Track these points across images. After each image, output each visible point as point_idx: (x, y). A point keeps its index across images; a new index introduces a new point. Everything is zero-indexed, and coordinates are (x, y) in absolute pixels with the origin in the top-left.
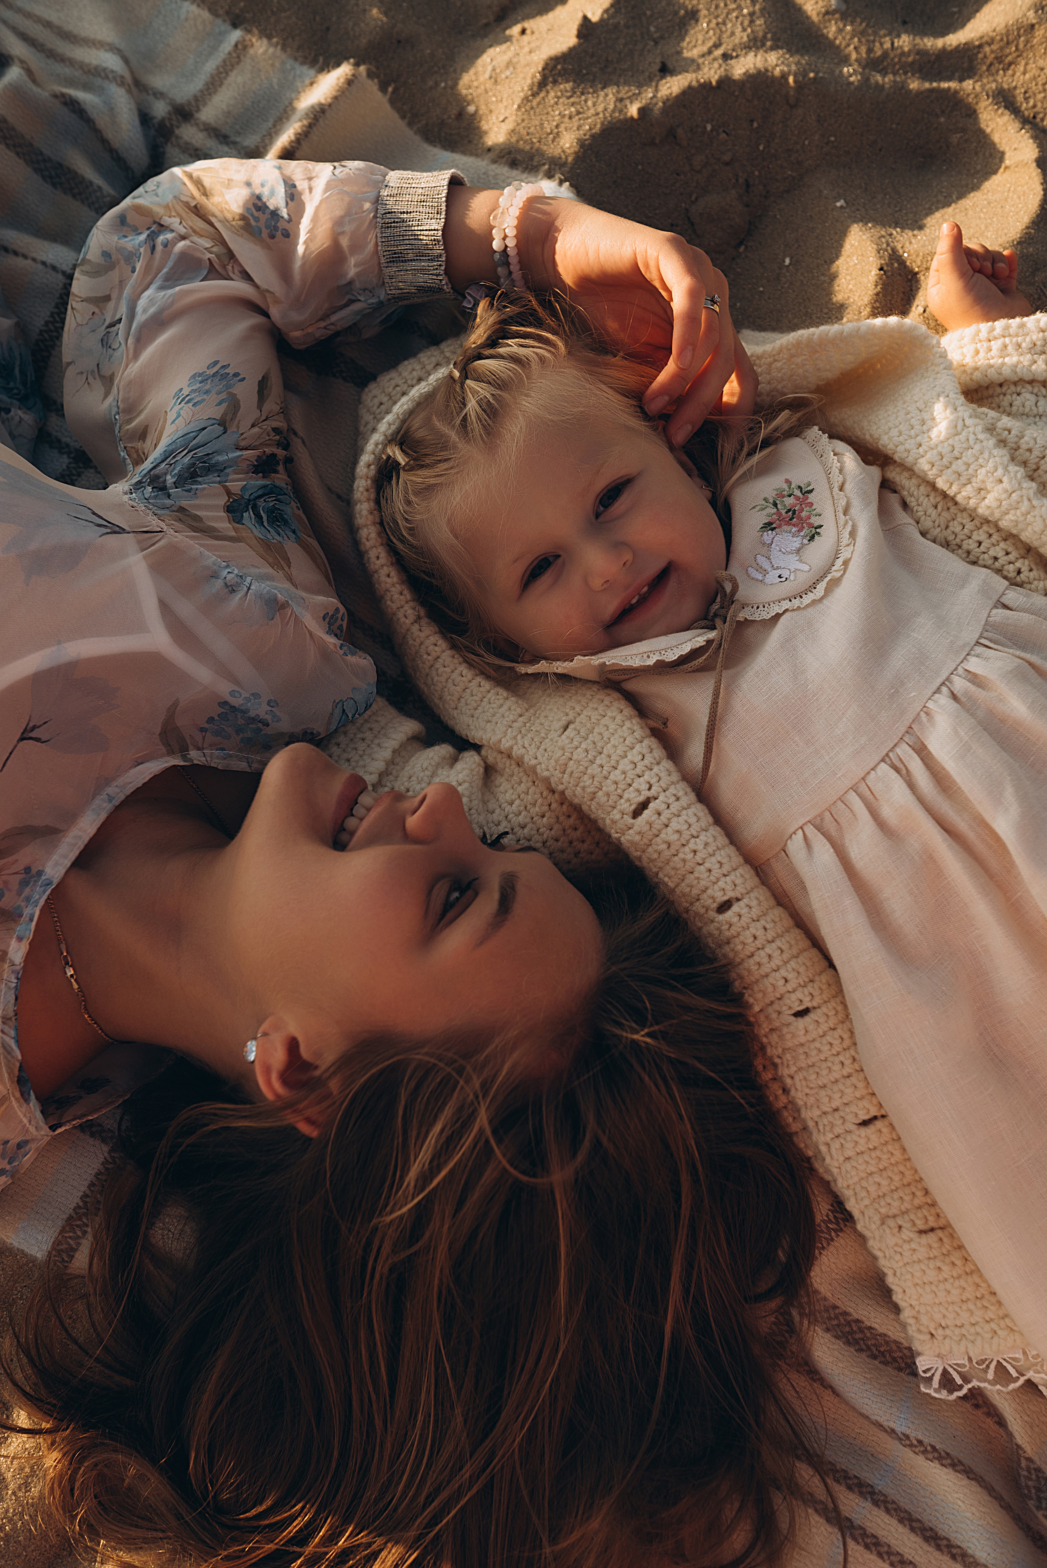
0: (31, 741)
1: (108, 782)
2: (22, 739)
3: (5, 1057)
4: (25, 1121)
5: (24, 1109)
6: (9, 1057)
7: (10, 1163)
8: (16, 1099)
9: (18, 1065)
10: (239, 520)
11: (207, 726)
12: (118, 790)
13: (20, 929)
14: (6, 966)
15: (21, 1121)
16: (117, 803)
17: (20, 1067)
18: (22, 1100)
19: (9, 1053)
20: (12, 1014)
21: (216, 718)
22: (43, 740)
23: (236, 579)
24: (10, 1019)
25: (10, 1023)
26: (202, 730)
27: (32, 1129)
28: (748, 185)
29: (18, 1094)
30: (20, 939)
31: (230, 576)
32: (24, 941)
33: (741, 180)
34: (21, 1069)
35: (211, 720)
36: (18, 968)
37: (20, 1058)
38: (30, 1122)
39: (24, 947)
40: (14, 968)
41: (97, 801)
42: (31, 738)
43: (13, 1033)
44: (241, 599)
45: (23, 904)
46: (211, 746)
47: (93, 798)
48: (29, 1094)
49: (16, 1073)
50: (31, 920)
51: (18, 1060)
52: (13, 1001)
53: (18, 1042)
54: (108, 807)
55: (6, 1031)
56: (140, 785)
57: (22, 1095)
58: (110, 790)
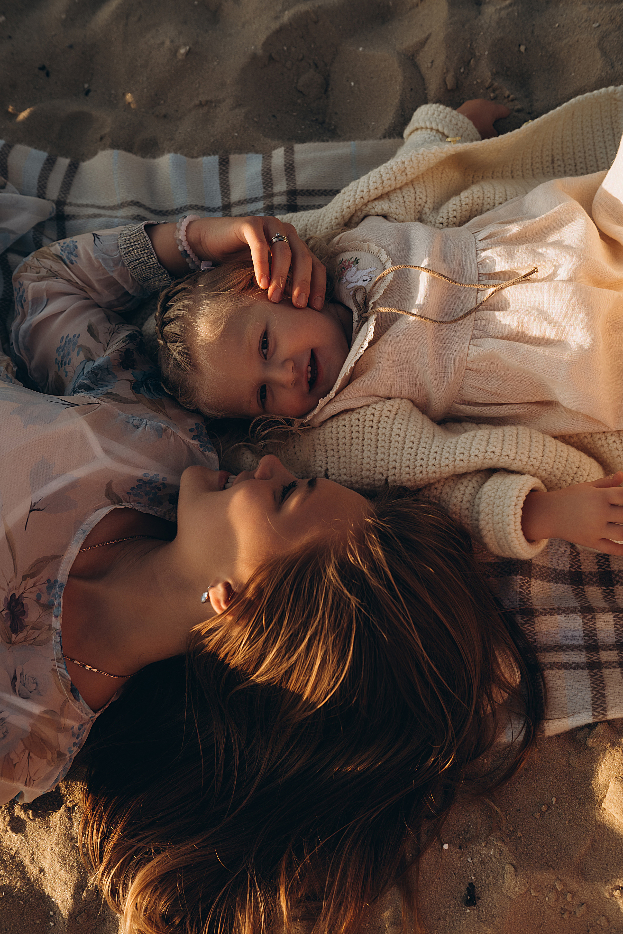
0: (35, 511)
1: (81, 523)
2: (31, 511)
3: (63, 681)
4: (79, 712)
5: (77, 705)
6: (64, 680)
7: (77, 738)
8: (72, 700)
9: (70, 683)
10: (139, 392)
11: (130, 491)
12: (87, 526)
13: (55, 611)
14: (52, 632)
15: (77, 712)
16: (88, 533)
17: (71, 684)
18: (75, 700)
19: (64, 678)
20: (61, 656)
21: (136, 487)
22: (41, 509)
23: (138, 422)
24: (61, 659)
25: (61, 661)
26: (128, 493)
27: (84, 716)
28: (316, 65)
29: (72, 698)
30: (56, 617)
31: (135, 422)
32: (59, 617)
33: (312, 64)
34: (72, 685)
35: (133, 488)
36: (59, 631)
37: (70, 679)
38: (82, 711)
39: (60, 619)
40: (57, 631)
41: (77, 535)
42: (35, 510)
43: (64, 666)
44: (143, 429)
45: (53, 598)
46: (134, 501)
47: (75, 534)
48: (79, 696)
49: (70, 687)
50: (60, 605)
51: (69, 680)
52: (60, 649)
53: (67, 671)
54: (84, 537)
55: (60, 666)
56: (99, 521)
57: (75, 698)
58: (84, 527)
